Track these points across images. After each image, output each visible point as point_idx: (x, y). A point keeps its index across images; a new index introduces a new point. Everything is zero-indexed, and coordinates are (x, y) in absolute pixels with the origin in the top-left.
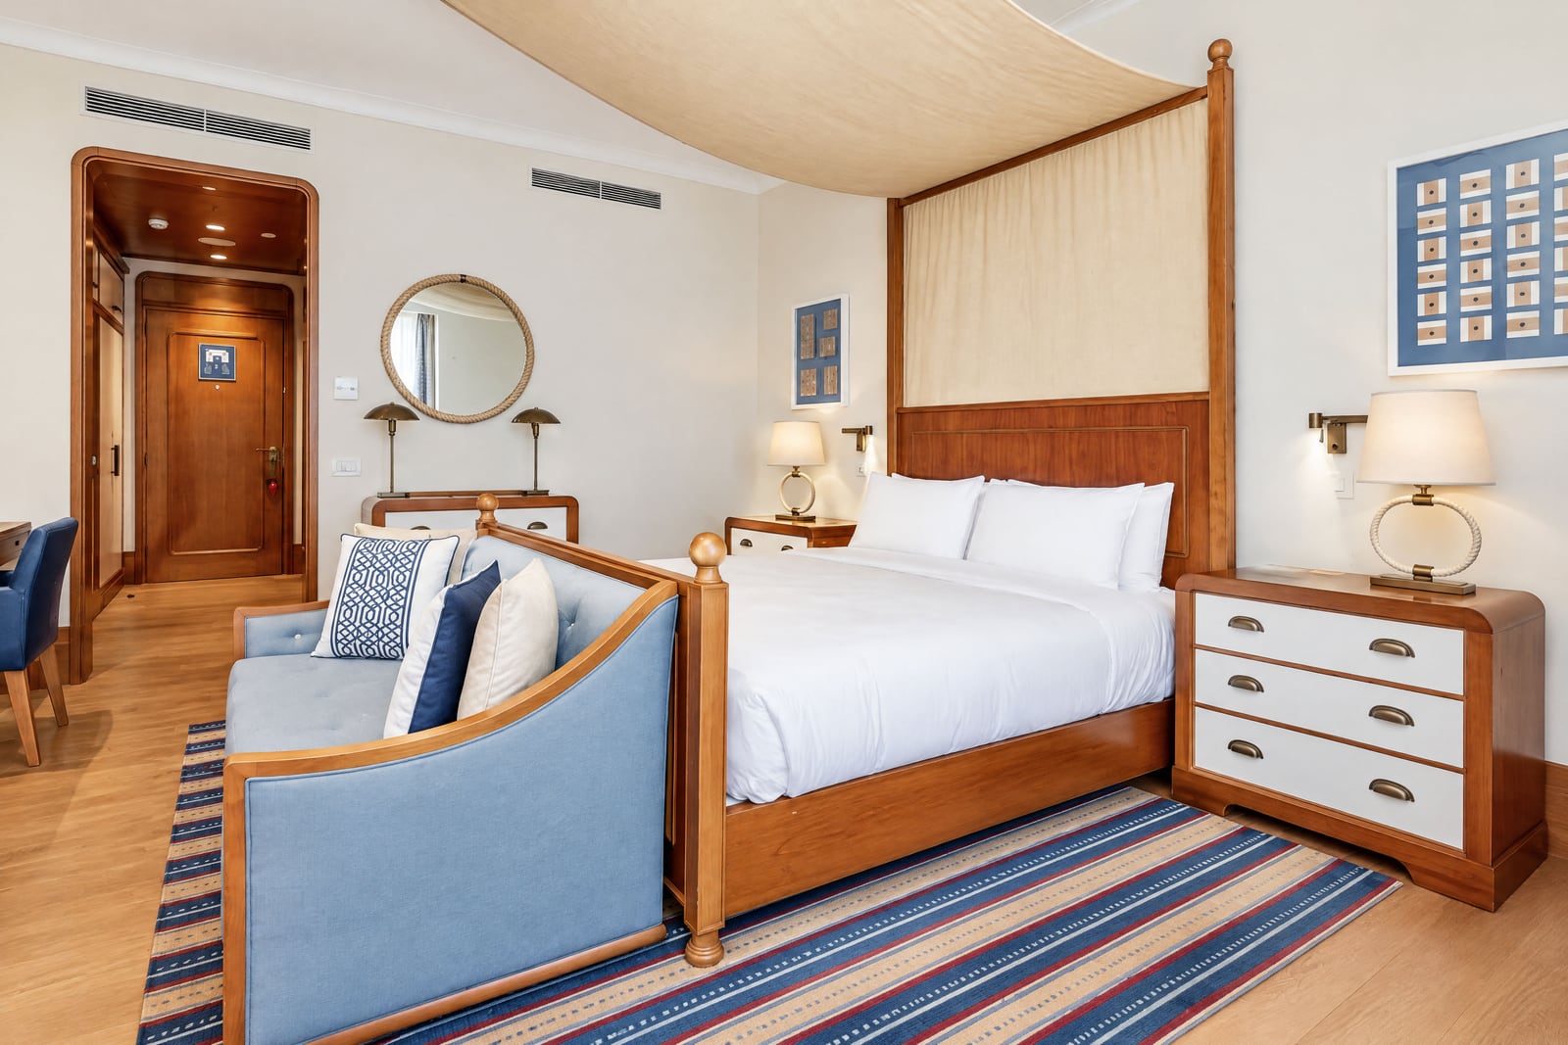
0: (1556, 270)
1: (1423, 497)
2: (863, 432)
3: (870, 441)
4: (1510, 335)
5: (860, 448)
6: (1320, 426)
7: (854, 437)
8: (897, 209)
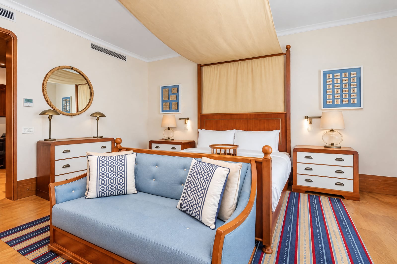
0: (351, 92)
1: (332, 131)
2: (186, 119)
3: (189, 122)
4: (343, 103)
5: (185, 123)
6: (308, 118)
7: (184, 120)
8: (200, 67)
